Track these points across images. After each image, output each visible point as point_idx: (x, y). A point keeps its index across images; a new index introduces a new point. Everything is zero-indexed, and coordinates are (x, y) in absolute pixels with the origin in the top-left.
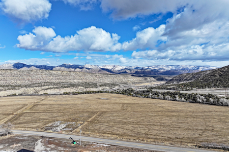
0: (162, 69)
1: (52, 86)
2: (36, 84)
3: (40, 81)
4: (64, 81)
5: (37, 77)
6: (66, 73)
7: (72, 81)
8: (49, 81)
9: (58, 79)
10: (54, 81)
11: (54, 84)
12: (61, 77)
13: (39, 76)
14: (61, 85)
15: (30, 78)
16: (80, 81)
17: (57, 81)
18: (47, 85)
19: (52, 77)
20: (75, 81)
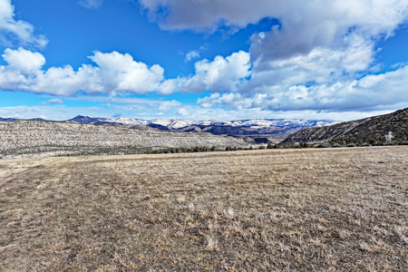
0: (256, 125)
1: (62, 152)
2: (26, 147)
3: (34, 143)
4: (86, 143)
5: (28, 134)
6: (90, 128)
7: (102, 144)
8: (54, 142)
9: (73, 138)
10: (66, 143)
11: (66, 148)
12: (79, 135)
13: (33, 132)
14: (82, 150)
15: (13, 136)
16: (119, 143)
17: (72, 143)
18: (50, 151)
19: (60, 135)
20: (109, 143)
